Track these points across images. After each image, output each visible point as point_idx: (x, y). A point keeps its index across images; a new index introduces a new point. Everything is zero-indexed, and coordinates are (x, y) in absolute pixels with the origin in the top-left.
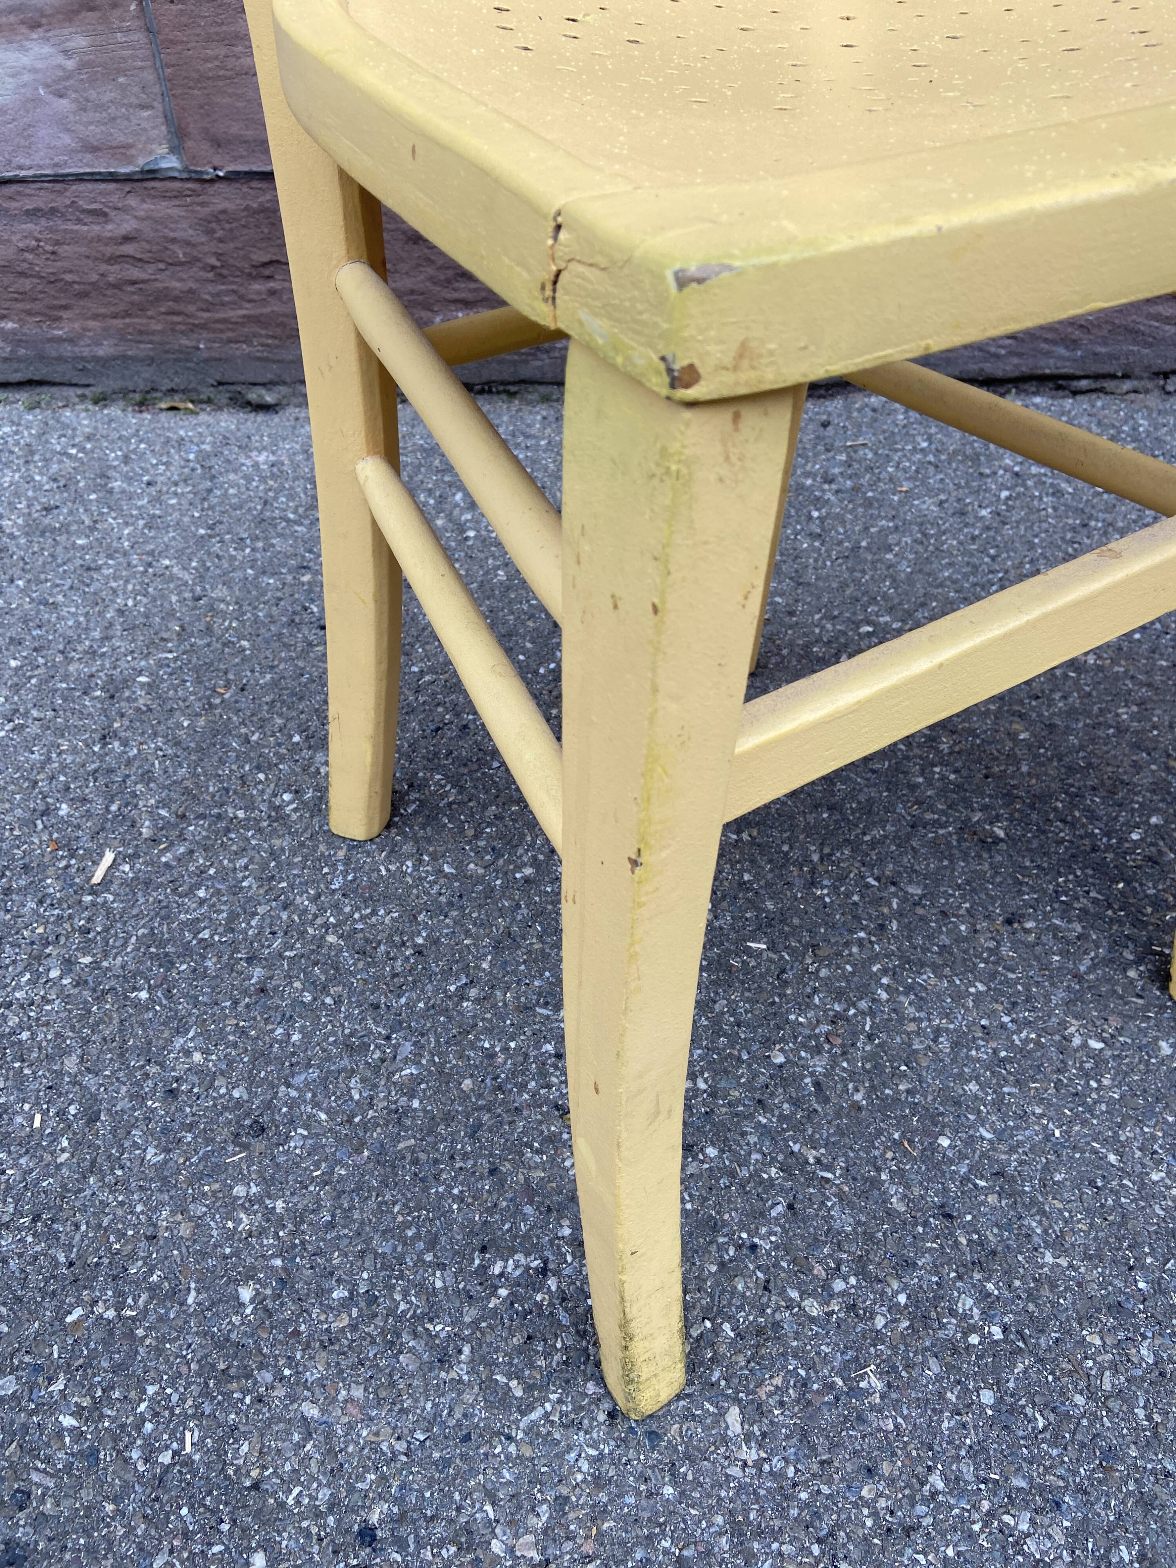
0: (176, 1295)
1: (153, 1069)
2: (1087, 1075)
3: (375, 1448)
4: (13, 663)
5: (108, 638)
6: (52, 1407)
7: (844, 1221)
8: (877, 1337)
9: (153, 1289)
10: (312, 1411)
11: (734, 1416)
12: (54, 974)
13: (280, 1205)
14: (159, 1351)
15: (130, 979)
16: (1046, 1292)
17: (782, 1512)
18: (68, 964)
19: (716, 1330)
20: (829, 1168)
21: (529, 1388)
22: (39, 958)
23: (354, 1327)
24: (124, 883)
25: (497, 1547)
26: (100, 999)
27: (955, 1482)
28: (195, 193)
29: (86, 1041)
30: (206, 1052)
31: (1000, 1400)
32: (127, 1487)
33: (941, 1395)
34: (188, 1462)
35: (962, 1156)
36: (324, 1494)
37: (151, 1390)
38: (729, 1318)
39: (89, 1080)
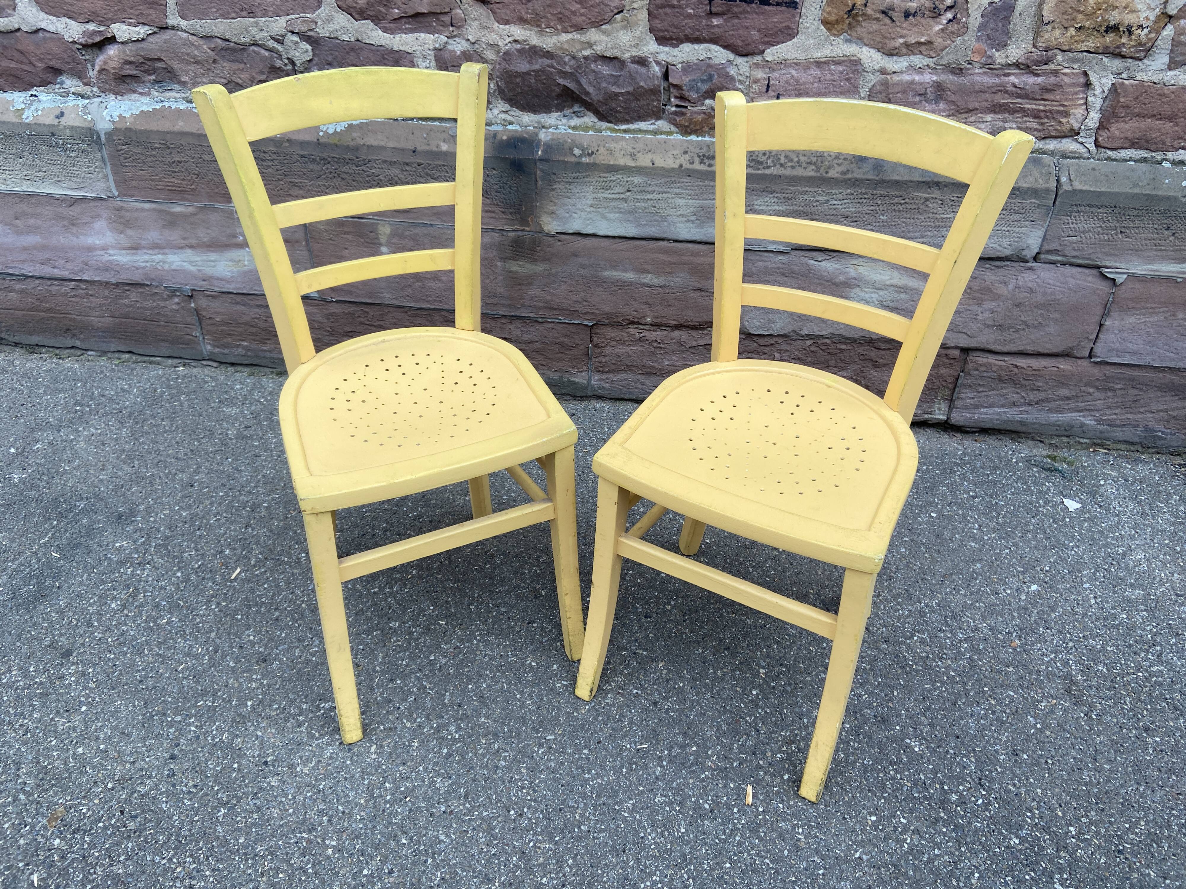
0: (230, 701)
1: (237, 640)
2: (525, 672)
3: (274, 744)
4: (221, 494)
5: (256, 487)
6: (190, 725)
7: (428, 704)
8: (423, 734)
9: (224, 699)
10: (259, 734)
11: (373, 748)
12: (213, 607)
13: (265, 682)
14: (222, 714)
15: (236, 611)
16: (477, 728)
17: (377, 770)
18: (218, 604)
19: (379, 727)
20: (432, 690)
21: (321, 735)
22: (210, 601)
23: (277, 715)
24: (242, 580)
25: (298, 769)
26: (225, 617)
27: (426, 769)
28: (323, 305)
29: (219, 629)
30: (255, 636)
31: (448, 752)
32: (205, 746)
33: (433, 749)
34: (223, 742)
35: (473, 690)
36: (257, 753)
37: (217, 724)
38: (383, 725)
39: (217, 640)
